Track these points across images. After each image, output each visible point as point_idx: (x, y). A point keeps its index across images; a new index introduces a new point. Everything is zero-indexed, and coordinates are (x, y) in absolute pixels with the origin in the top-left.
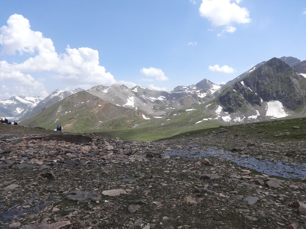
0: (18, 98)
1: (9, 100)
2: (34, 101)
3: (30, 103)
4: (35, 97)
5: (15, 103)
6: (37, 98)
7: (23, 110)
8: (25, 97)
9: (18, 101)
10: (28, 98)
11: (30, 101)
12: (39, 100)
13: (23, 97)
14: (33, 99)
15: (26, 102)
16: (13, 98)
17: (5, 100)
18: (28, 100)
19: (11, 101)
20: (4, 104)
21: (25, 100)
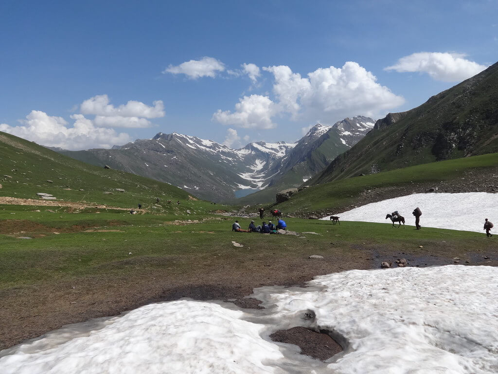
0: (255, 145)
1: (244, 150)
2: (278, 149)
3: (273, 152)
4: (278, 143)
5: (253, 153)
6: (282, 145)
7: (265, 163)
8: (264, 143)
9: (256, 150)
10: (269, 145)
11: (272, 149)
12: (284, 146)
13: (262, 144)
14: (276, 146)
15: (267, 151)
16: (249, 147)
17: (240, 150)
18: (270, 147)
19: (247, 150)
20: (240, 155)
21: (266, 147)
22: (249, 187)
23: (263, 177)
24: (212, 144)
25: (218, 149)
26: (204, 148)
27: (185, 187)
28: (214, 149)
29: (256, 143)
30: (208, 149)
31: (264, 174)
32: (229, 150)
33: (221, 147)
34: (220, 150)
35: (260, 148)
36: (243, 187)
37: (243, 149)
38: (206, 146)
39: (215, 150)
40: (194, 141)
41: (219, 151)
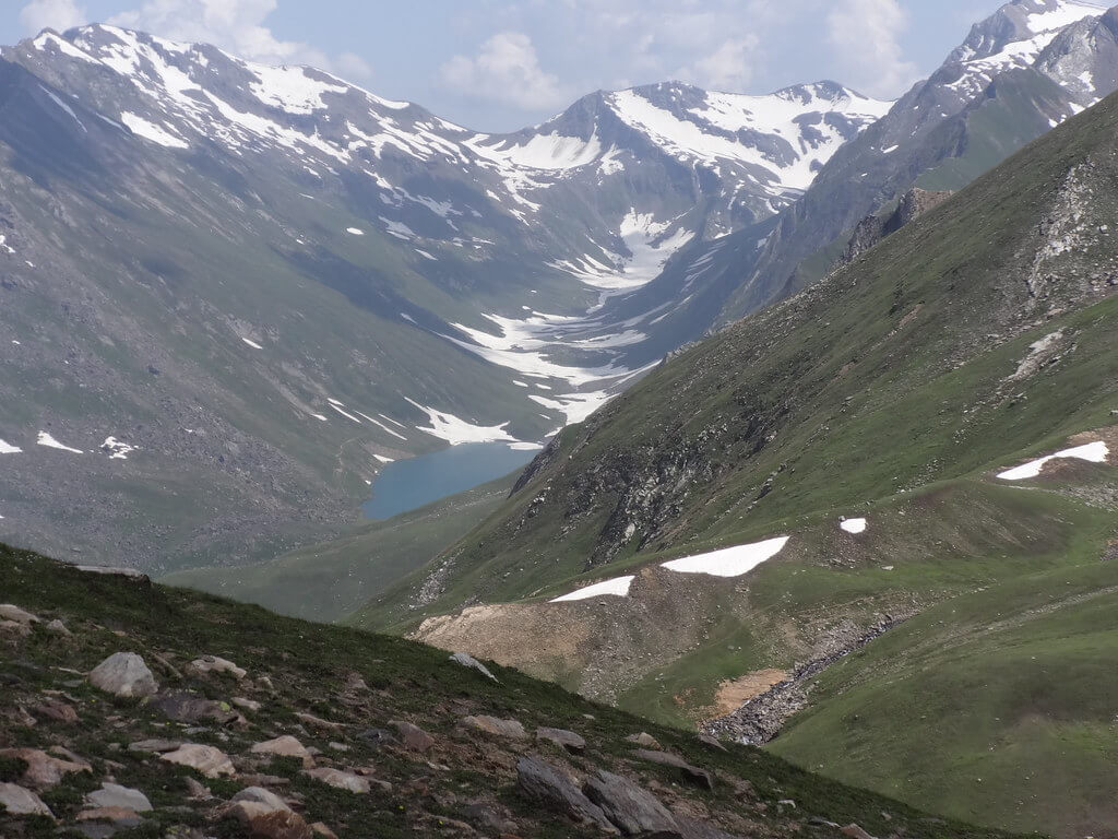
0: (632, 110)
1: (553, 139)
2: (791, 135)
3: (752, 156)
4: (798, 91)
5: (610, 165)
6: (820, 106)
7: (682, 238)
8: (697, 96)
9: (632, 141)
10: (728, 110)
11: (747, 137)
12: (834, 119)
13: (682, 101)
14: (776, 116)
16: (589, 117)
17: (523, 137)
18: (733, 123)
19: (574, 143)
20: (514, 182)
21: (705, 126)
22: (494, 433)
23: (630, 356)
24: (325, 96)
25: (358, 138)
26: (259, 125)
27: (47, 440)
28: (334, 132)
29: (639, 91)
30: (289, 137)
31: (639, 328)
32: (439, 143)
33: (385, 122)
34: (378, 142)
35: (661, 126)
36: (453, 430)
37: (545, 131)
38: (277, 114)
39: (343, 145)
40: (199, 76)
41: (365, 153)
